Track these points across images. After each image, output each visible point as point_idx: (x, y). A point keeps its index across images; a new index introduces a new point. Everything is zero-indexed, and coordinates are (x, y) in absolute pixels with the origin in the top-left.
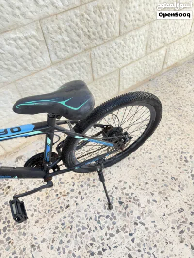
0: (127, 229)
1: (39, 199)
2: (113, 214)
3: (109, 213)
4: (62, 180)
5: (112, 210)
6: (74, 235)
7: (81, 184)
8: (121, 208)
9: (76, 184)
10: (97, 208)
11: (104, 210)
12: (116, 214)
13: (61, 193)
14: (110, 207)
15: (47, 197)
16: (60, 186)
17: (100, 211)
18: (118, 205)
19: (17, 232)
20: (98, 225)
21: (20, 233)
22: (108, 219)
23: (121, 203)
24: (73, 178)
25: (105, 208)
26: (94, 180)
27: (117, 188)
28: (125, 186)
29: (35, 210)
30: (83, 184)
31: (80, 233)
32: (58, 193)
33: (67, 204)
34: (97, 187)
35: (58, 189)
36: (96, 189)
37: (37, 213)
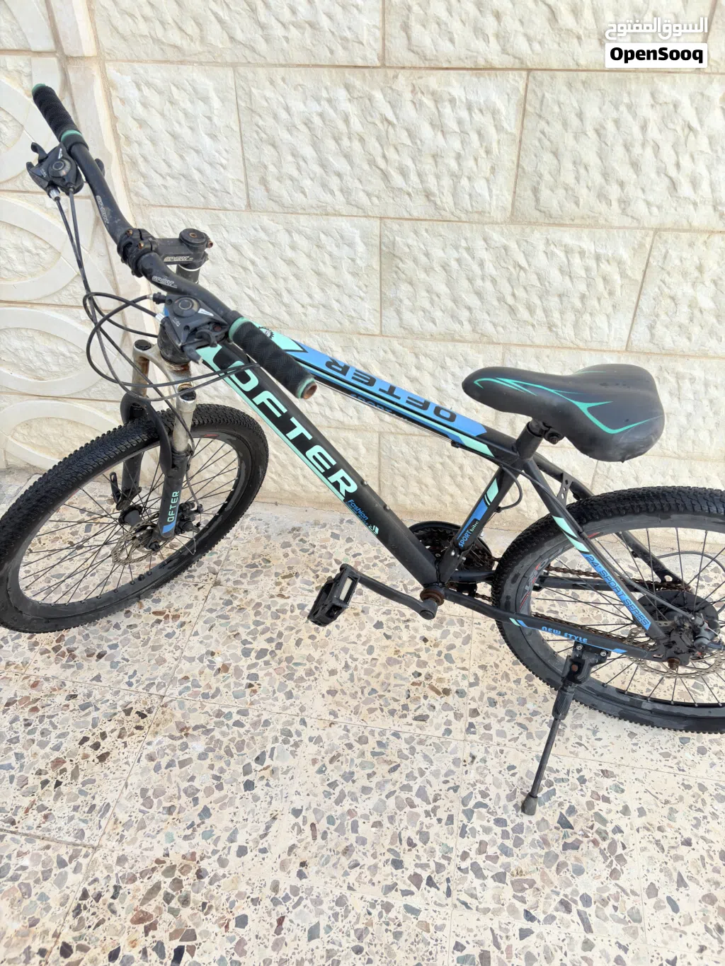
0: (529, 894)
1: (371, 650)
2: (519, 828)
3: (514, 817)
4: (454, 653)
5: (525, 819)
6: (389, 788)
7: (493, 695)
8: (554, 835)
9: (482, 686)
10: (489, 779)
11: (503, 801)
12: (528, 838)
13: (429, 677)
14: (527, 806)
15: (390, 662)
16: (439, 662)
17: (493, 792)
18: (553, 821)
19: (279, 679)
20: (460, 818)
21: (283, 685)
22: (498, 830)
23: (564, 823)
24: (483, 667)
25: (511, 797)
26: (535, 713)
27: (582, 780)
28: (612, 796)
29: (347, 667)
30: (499, 700)
31: (404, 795)
32: (423, 671)
33: (424, 710)
34: (530, 736)
35: (432, 663)
36: (523, 738)
37: (346, 675)
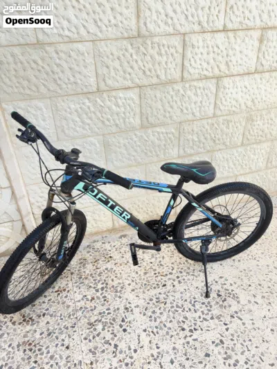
0: (222, 319)
1: (137, 273)
2: (209, 303)
3: (206, 301)
4: (162, 263)
5: (209, 299)
6: (167, 310)
7: (180, 270)
8: (218, 300)
9: (175, 269)
10: (193, 294)
11: (201, 298)
12: (212, 304)
13: (159, 273)
14: (207, 296)
15: (145, 273)
16: (159, 267)
17: (196, 297)
18: (216, 296)
19: (113, 294)
20: (192, 308)
21: (116, 296)
22: (204, 306)
23: (219, 296)
24: (172, 263)
25: (202, 295)
26: (194, 270)
27: (216, 282)
28: (226, 282)
29: (133, 281)
30: (182, 270)
31: (173, 309)
32: (156, 272)
33: (163, 283)
34: (196, 277)
35: (157, 269)
36: (195, 278)
37: (134, 283)
